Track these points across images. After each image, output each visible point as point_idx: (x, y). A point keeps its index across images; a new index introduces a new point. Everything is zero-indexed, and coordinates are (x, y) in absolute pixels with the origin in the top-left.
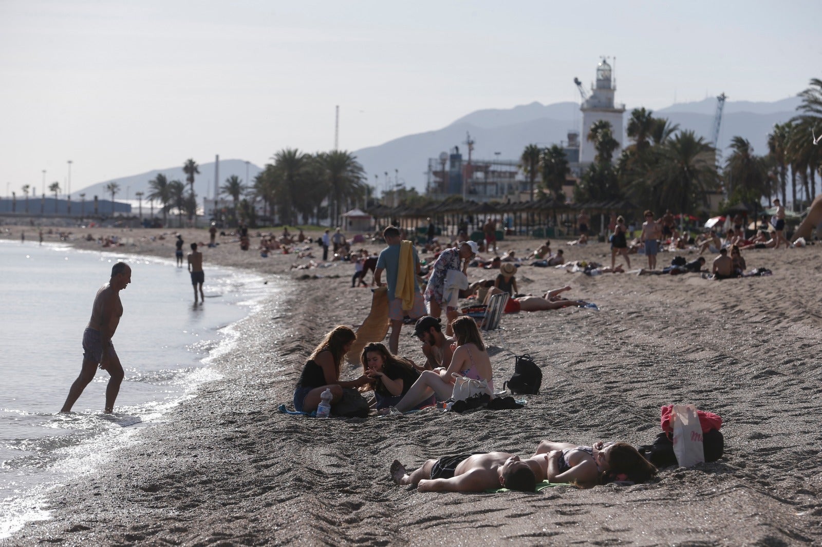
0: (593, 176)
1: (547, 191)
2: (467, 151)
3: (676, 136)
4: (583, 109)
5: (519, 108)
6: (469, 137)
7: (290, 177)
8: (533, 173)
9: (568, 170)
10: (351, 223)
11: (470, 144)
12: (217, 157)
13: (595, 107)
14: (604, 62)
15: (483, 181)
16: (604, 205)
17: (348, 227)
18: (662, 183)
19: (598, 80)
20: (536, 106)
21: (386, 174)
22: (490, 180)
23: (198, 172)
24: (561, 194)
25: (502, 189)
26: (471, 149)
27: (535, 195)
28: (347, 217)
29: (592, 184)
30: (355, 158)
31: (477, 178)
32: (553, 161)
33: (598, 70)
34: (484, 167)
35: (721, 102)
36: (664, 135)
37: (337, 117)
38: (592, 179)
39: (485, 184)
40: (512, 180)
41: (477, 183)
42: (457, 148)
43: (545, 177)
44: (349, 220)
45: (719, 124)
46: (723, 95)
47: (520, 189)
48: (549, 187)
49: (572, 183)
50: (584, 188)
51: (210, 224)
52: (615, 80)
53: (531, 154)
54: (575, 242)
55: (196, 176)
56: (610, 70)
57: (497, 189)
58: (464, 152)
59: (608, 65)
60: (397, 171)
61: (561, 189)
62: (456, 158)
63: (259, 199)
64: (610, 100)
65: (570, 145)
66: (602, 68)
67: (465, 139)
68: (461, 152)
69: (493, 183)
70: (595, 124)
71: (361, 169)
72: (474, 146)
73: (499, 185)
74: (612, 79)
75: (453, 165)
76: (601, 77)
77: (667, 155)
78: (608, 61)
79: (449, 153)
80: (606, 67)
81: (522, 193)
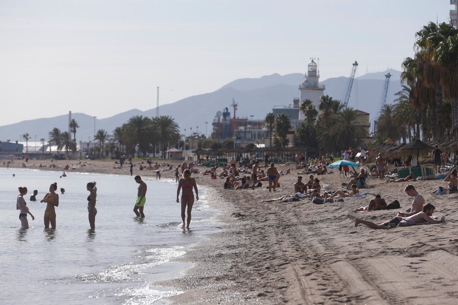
0: (303, 129)
1: (278, 137)
2: (233, 110)
3: (344, 110)
4: (300, 89)
5: (265, 77)
6: (234, 102)
7: (139, 131)
8: (271, 128)
9: (290, 127)
10: (171, 156)
11: (235, 106)
12: (70, 112)
13: (307, 87)
14: (313, 61)
15: (244, 130)
16: (299, 149)
17: (170, 158)
18: (337, 134)
19: (309, 72)
20: (276, 75)
21: (191, 128)
22: (248, 130)
23: (78, 127)
24: (286, 139)
25: (255, 136)
26: (235, 109)
27: (272, 140)
28: (169, 152)
29: (302, 134)
30: (173, 119)
31: (240, 130)
32: (282, 122)
33: (309, 66)
34: (244, 122)
35: (388, 78)
36: (339, 109)
37: (158, 93)
38: (303, 131)
39: (245, 132)
40: (260, 130)
41: (241, 132)
42: (227, 109)
43: (278, 130)
44: (170, 154)
45: (387, 92)
46: (389, 74)
47: (265, 136)
48: (280, 135)
49: (292, 133)
50: (298, 136)
51: (86, 157)
52: (319, 71)
53: (270, 118)
54: (284, 165)
55: (77, 129)
56: (316, 66)
57: (252, 136)
58: (231, 110)
59: (315, 63)
60: (197, 127)
61: (286, 136)
62: (226, 114)
63: (116, 142)
64: (316, 83)
65: (295, 107)
66: (311, 64)
67: (231, 103)
68: (229, 111)
69: (249, 132)
70: (304, 102)
71: (177, 126)
72: (237, 107)
73: (253, 133)
74: (317, 71)
75: (225, 119)
76: (310, 70)
77: (340, 120)
78: (314, 61)
79: (222, 112)
80: (314, 64)
81: (265, 138)
